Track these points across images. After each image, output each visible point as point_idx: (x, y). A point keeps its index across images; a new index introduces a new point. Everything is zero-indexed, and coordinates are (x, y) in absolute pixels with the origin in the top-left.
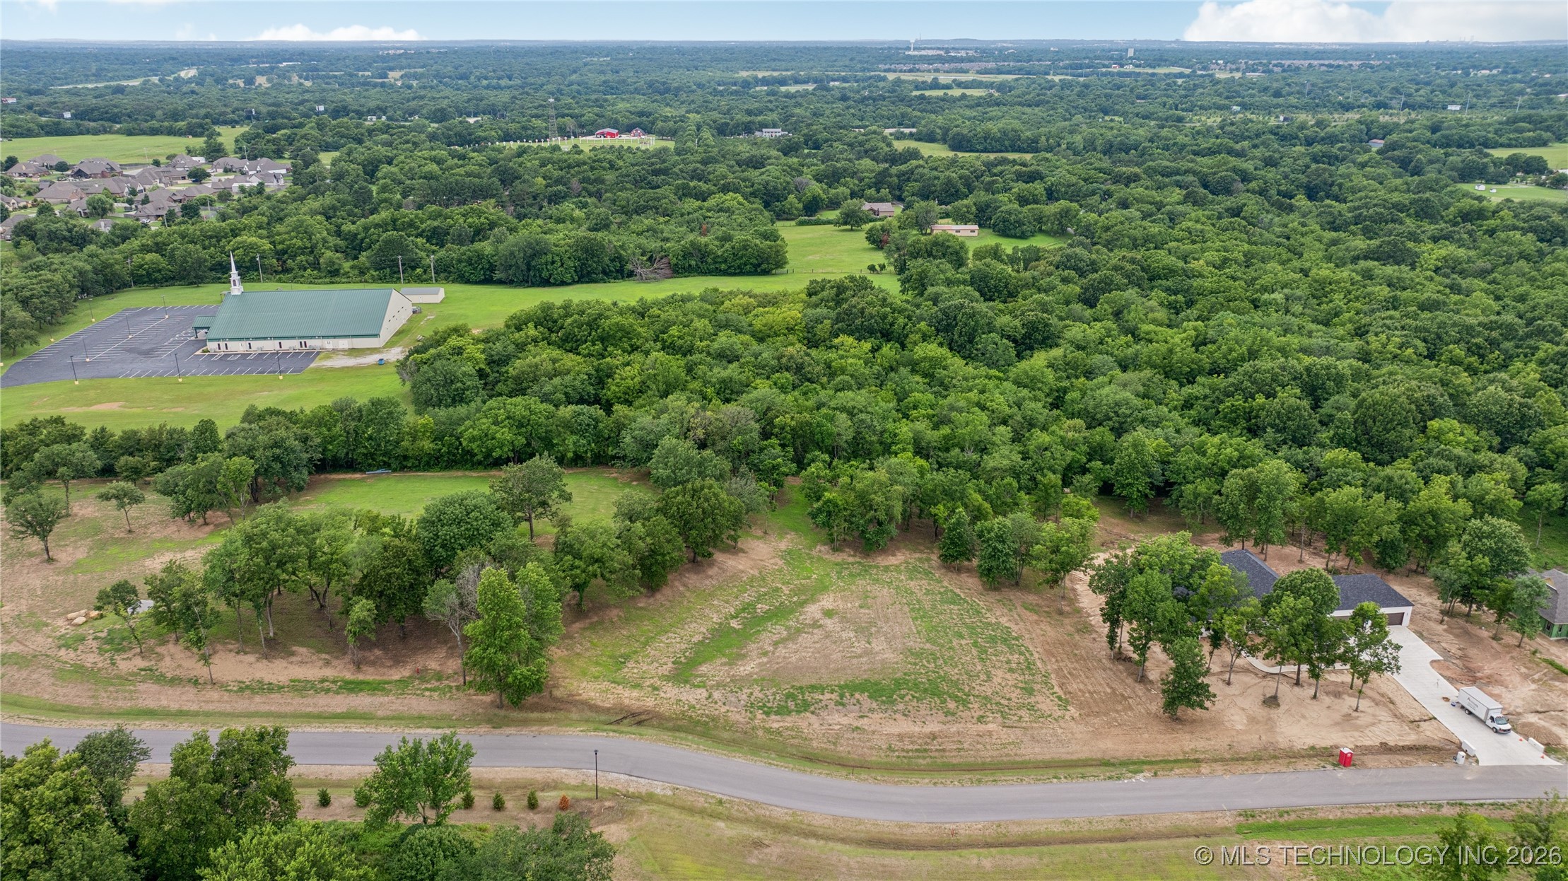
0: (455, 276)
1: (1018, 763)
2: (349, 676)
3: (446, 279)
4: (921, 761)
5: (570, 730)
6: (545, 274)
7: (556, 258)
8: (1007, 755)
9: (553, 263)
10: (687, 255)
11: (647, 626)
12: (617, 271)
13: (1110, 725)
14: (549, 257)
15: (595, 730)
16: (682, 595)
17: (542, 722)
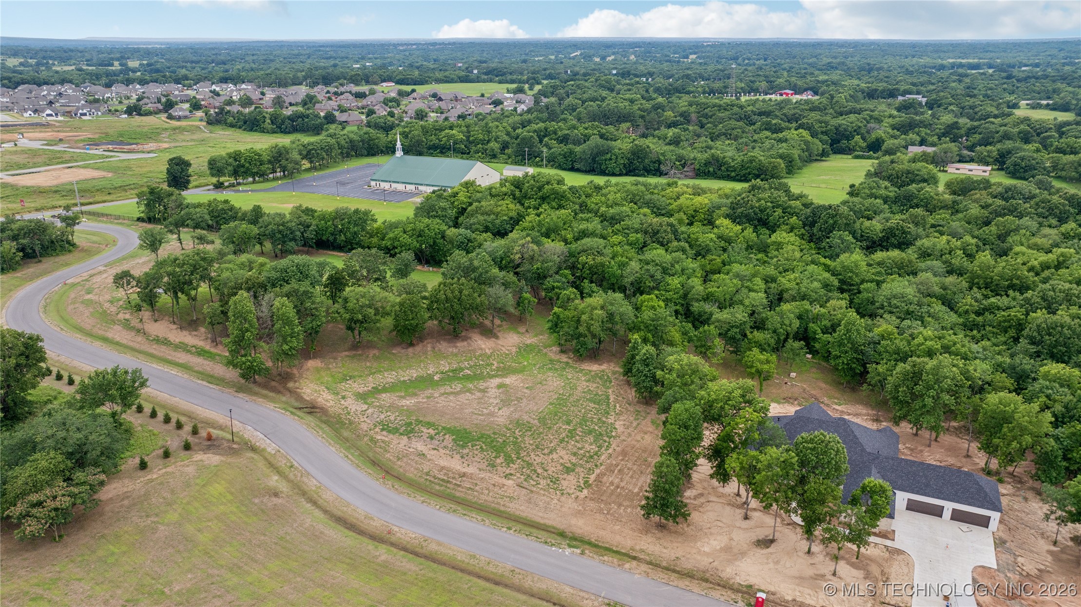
0: (557, 164)
1: (501, 511)
2: (207, 348)
3: (552, 166)
4: (437, 487)
5: (271, 405)
6: (603, 167)
7: (613, 157)
8: (498, 503)
9: (611, 159)
10: (707, 163)
11: (386, 364)
12: (655, 170)
13: (600, 511)
14: (608, 156)
15: (284, 409)
16: (425, 353)
17: (265, 397)
